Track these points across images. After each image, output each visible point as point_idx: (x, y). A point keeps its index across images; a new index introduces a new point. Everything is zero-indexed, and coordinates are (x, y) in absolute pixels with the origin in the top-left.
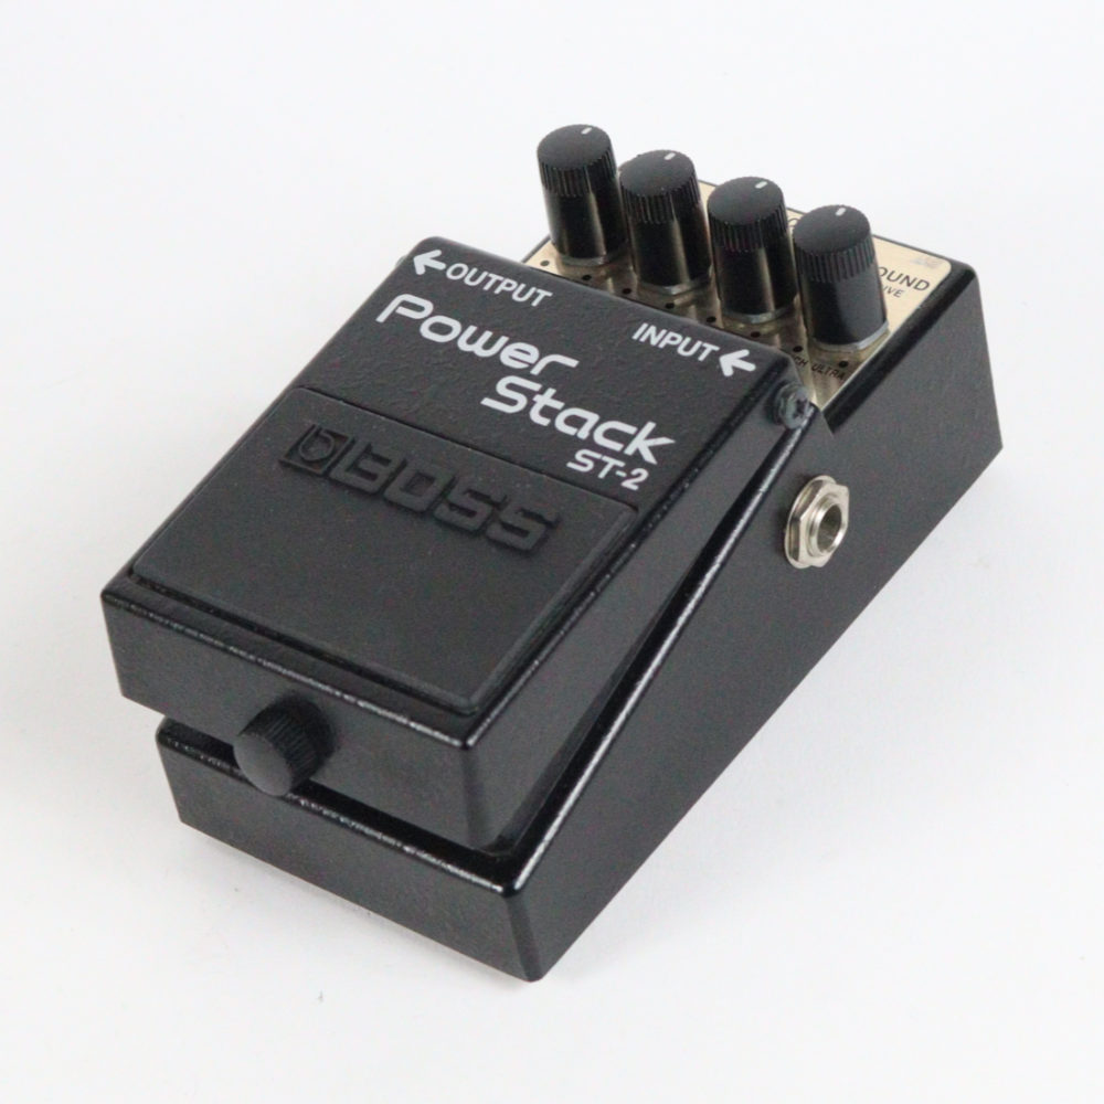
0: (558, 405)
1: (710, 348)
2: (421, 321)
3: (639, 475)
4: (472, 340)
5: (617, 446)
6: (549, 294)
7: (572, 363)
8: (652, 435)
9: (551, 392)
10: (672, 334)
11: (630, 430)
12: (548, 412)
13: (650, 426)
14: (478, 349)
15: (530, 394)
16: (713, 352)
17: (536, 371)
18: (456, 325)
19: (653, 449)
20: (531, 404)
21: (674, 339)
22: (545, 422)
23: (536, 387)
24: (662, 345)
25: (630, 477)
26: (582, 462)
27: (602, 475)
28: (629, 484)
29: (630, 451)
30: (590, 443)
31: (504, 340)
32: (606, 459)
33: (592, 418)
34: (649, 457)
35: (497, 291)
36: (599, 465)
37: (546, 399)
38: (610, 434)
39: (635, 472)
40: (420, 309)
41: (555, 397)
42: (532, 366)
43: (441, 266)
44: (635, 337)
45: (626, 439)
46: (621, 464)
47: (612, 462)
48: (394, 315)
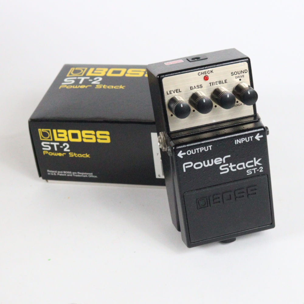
0: (235, 165)
1: (251, 137)
2: (193, 166)
3: (261, 168)
4: (206, 164)
5: (252, 166)
6: (212, 146)
7: (229, 156)
8: (257, 160)
9: (231, 164)
10: (242, 139)
11: (252, 161)
12: (234, 168)
13: (255, 159)
14: (209, 165)
15: (227, 167)
16: (252, 138)
17: (224, 162)
19: (259, 162)
20: (230, 168)
21: (243, 140)
22: (235, 170)
23: (227, 165)
24: (242, 142)
25: (260, 170)
26: (249, 173)
27: (255, 172)
28: (261, 171)
29: (255, 165)
30: (247, 169)
31: (212, 160)
32: (253, 169)
33: (243, 164)
34: (260, 164)
35: (201, 151)
36: (253, 171)
37: (231, 166)
38: (249, 164)
39: (260, 168)
40: (190, 164)
41: (232, 164)
42: (222, 161)
43: (184, 154)
44: (236, 144)
45: (253, 163)
46: (256, 168)
47: (254, 169)
48: (186, 169)
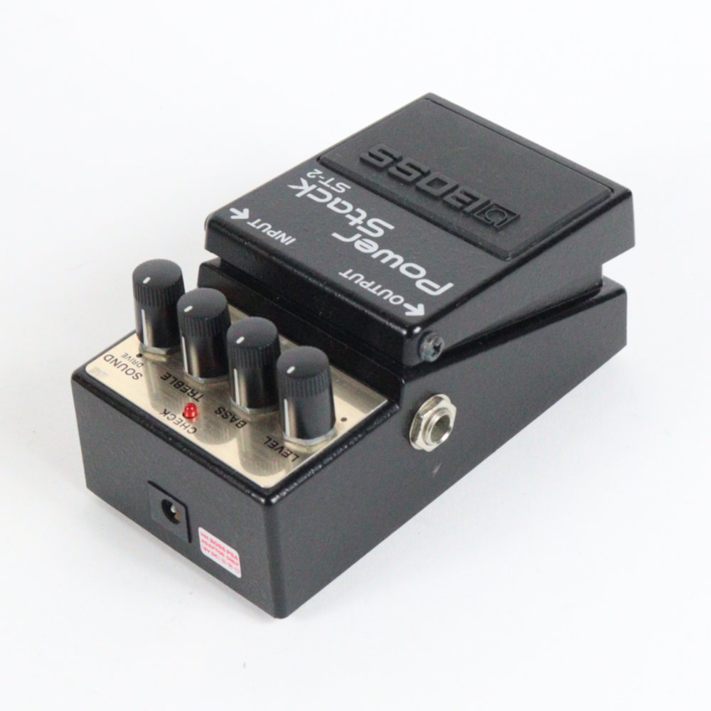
0: (349, 216)
1: (253, 224)
2: (424, 278)
3: (312, 175)
4: (394, 260)
5: (320, 190)
6: (340, 274)
7: (335, 235)
8: (299, 191)
10: (272, 236)
12: (357, 215)
13: (299, 195)
14: (391, 255)
16: (251, 222)
17: (358, 236)
18: (403, 270)
19: (301, 184)
20: (365, 221)
21: (272, 233)
22: (359, 210)
23: (360, 228)
24: (280, 232)
25: (317, 175)
26: (342, 187)
27: (332, 179)
28: (319, 172)
29: (314, 187)
30: (335, 195)
31: (375, 256)
32: (328, 186)
33: (331, 206)
34: (304, 182)
35: (373, 283)
36: (333, 184)
39: (314, 177)
40: (425, 285)
42: (360, 239)
43: (407, 306)
44: (294, 240)
45: (314, 192)
46: (320, 182)
47: (325, 184)
48: (442, 285)
